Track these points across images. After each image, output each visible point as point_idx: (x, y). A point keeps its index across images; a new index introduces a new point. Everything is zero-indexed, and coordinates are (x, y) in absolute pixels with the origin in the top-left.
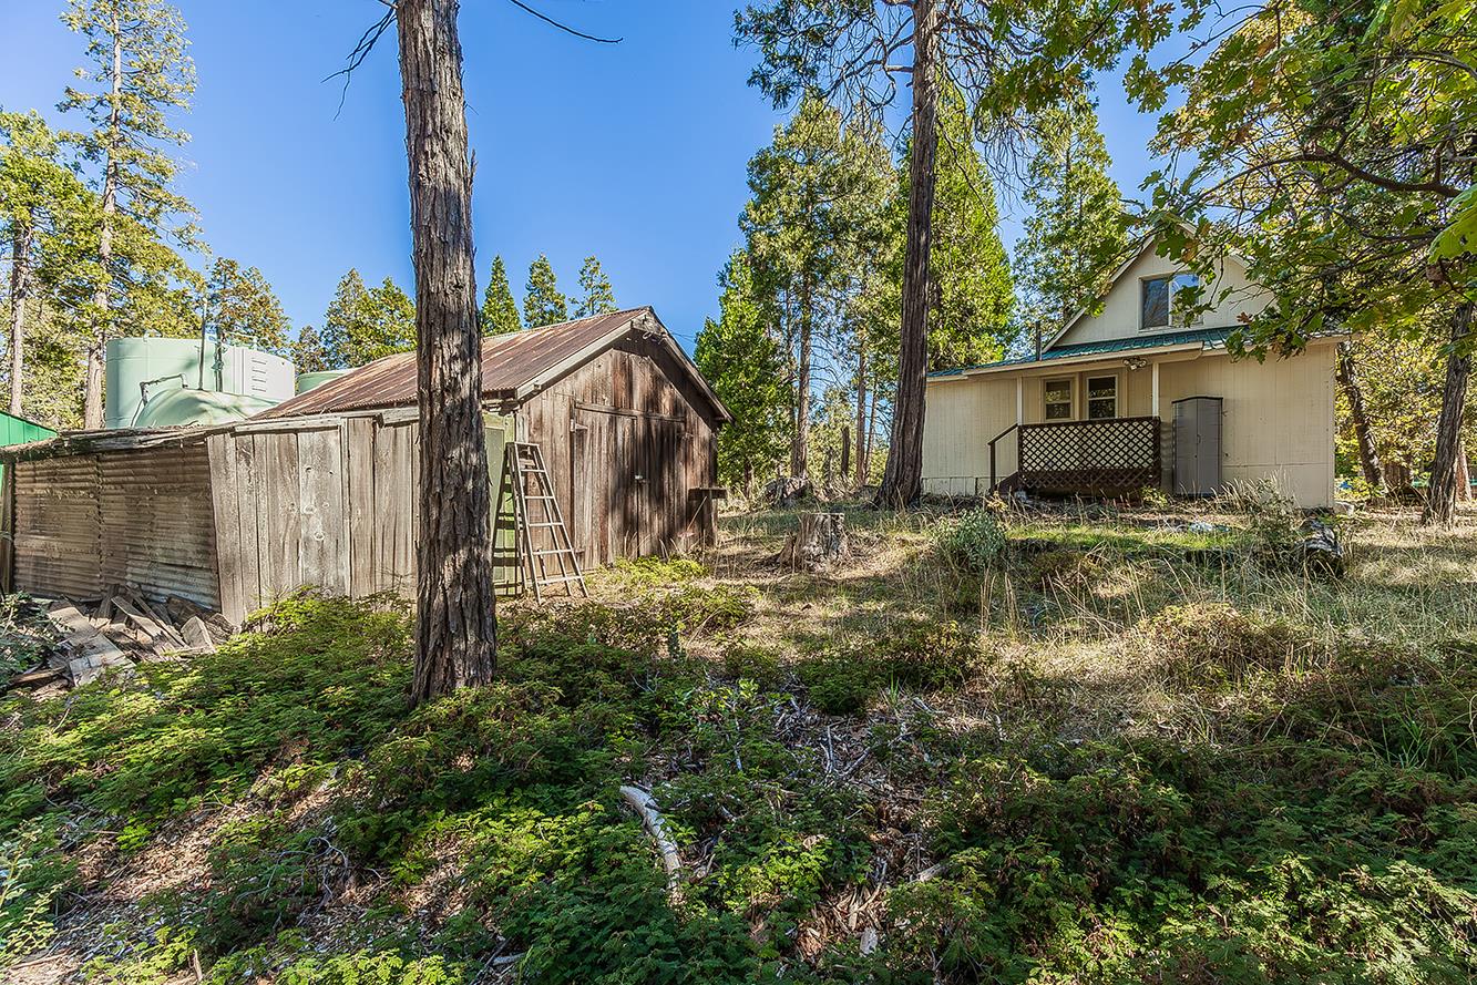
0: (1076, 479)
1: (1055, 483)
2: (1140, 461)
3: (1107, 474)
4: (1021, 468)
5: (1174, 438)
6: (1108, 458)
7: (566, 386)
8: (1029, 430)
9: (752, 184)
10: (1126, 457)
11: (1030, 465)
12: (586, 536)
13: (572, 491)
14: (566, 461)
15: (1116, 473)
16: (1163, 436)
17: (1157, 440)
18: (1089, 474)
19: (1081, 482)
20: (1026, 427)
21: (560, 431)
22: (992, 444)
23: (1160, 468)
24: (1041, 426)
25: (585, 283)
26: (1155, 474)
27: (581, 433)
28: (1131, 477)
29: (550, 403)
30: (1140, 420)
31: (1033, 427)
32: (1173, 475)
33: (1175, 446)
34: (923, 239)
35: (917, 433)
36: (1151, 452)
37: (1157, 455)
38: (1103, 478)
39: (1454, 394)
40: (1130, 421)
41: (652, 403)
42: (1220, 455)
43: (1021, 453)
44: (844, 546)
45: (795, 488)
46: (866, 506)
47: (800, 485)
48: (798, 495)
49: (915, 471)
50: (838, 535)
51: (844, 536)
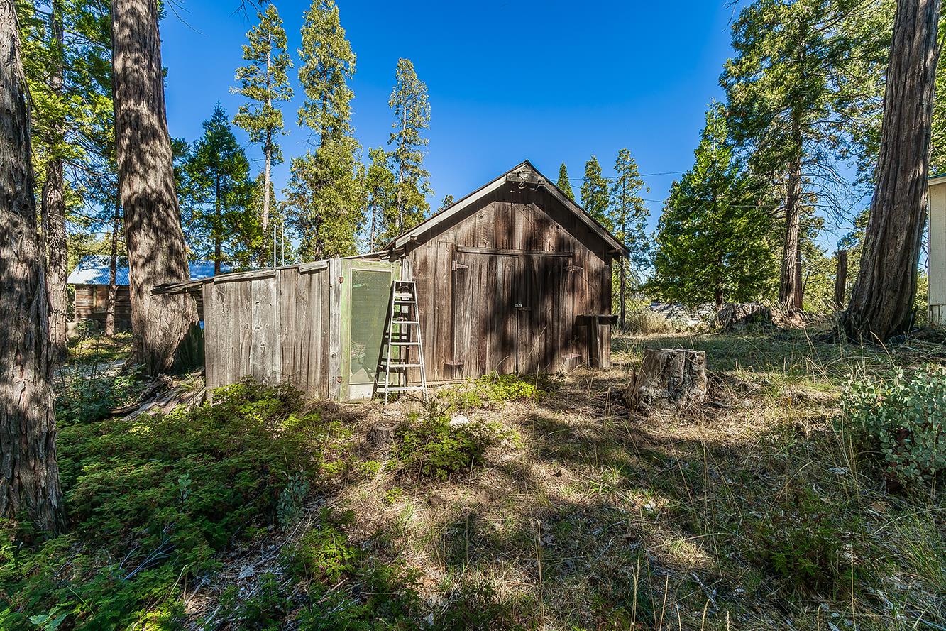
7: (450, 235)
9: (736, 44)
12: (465, 352)
13: (453, 317)
14: (447, 293)
21: (443, 270)
25: (619, 168)
27: (462, 272)
29: (434, 250)
34: (923, 1)
41: (532, 242)
44: (700, 391)
45: (746, 314)
46: (821, 336)
47: (752, 310)
48: (749, 319)
49: (901, 296)
50: (693, 377)
51: (701, 379)
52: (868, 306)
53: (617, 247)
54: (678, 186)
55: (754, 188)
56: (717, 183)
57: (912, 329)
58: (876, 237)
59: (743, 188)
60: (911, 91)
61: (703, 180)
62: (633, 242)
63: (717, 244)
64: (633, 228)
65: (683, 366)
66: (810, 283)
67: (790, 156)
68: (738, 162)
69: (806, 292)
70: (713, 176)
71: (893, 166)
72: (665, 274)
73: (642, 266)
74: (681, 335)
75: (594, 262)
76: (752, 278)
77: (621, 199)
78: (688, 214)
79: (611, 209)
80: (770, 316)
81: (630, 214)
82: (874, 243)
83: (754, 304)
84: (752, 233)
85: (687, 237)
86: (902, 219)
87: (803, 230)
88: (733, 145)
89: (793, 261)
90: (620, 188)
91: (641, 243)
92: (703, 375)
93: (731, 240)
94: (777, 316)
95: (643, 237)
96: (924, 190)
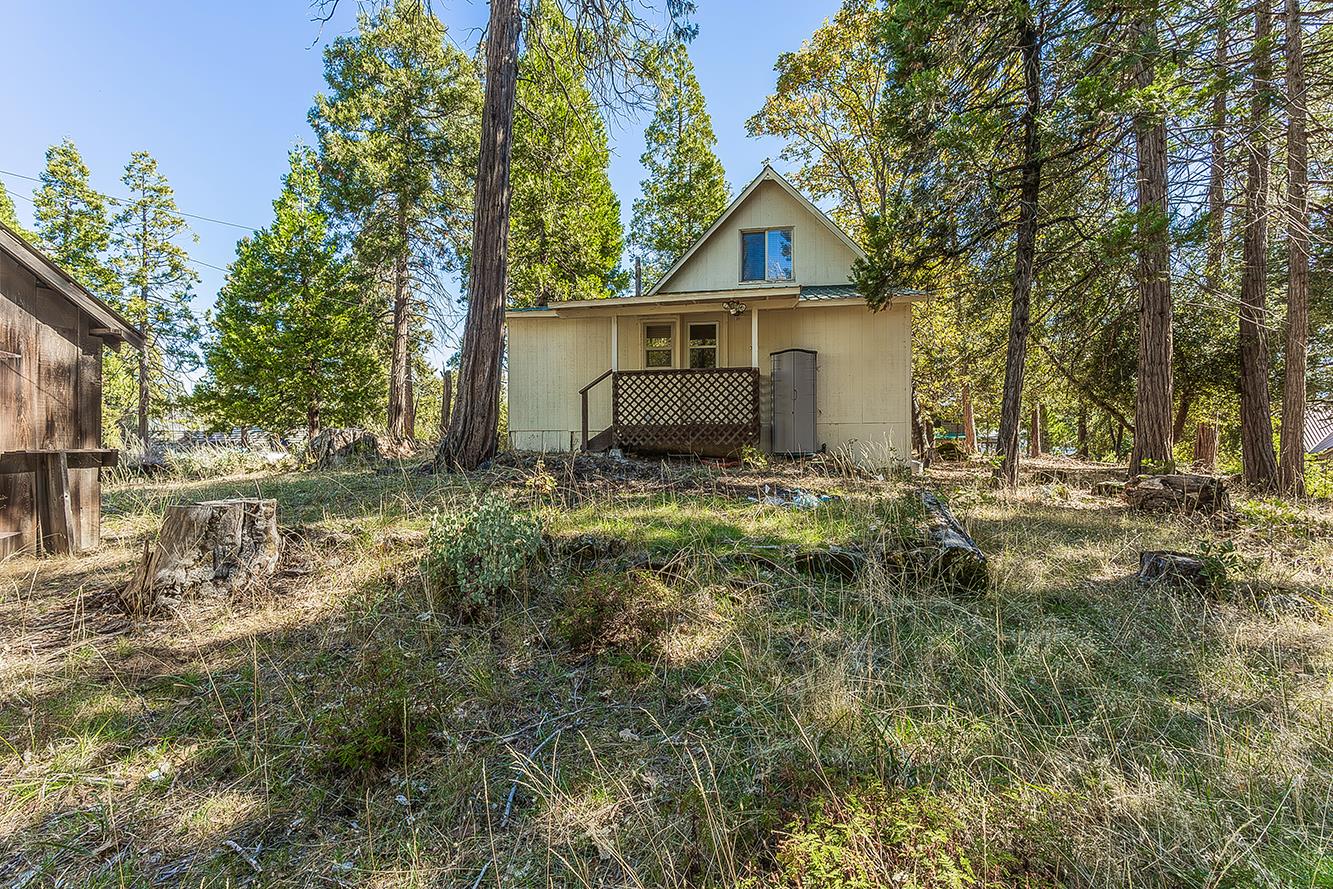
0: (675, 435)
1: (653, 439)
2: (740, 416)
3: (708, 430)
4: (616, 421)
5: (773, 392)
6: (707, 412)
8: (625, 378)
9: (330, 79)
10: (726, 412)
11: (625, 418)
15: (716, 430)
16: (762, 391)
17: (756, 392)
18: (688, 430)
19: (680, 439)
20: (621, 374)
22: (584, 393)
23: (759, 425)
24: (638, 374)
25: (131, 182)
26: (753, 432)
28: (731, 435)
30: (740, 371)
31: (629, 374)
32: (772, 431)
33: (773, 401)
34: (500, 137)
35: (492, 374)
36: (750, 407)
37: (756, 410)
38: (703, 435)
39: (1016, 357)
40: (730, 371)
42: (815, 412)
43: (616, 404)
44: (268, 558)
45: (346, 442)
46: (425, 467)
47: (354, 438)
48: (350, 450)
49: (488, 423)
50: (258, 539)
51: (270, 541)
52: (463, 432)
53: (113, 325)
54: (247, 246)
55: (358, 279)
56: (306, 260)
57: (496, 454)
58: (469, 361)
59: (342, 275)
60: (492, 221)
61: (287, 248)
62: (167, 321)
63: (309, 345)
64: (167, 296)
65: (241, 524)
66: (422, 405)
67: (394, 251)
68: (337, 239)
69: (417, 415)
70: (301, 248)
71: (481, 291)
72: (227, 380)
73: (185, 364)
74: (254, 476)
75: (56, 348)
76: (356, 395)
77: (138, 240)
78: (265, 294)
79: (112, 251)
80: (375, 445)
81: (159, 271)
82: (467, 367)
83: (356, 430)
84: (354, 336)
85: (263, 328)
86: (487, 346)
87: (412, 342)
88: (330, 214)
89: (402, 376)
90: (136, 220)
91: (183, 325)
92: (274, 533)
93: (328, 342)
94: (384, 444)
95: (186, 314)
96: (503, 321)
